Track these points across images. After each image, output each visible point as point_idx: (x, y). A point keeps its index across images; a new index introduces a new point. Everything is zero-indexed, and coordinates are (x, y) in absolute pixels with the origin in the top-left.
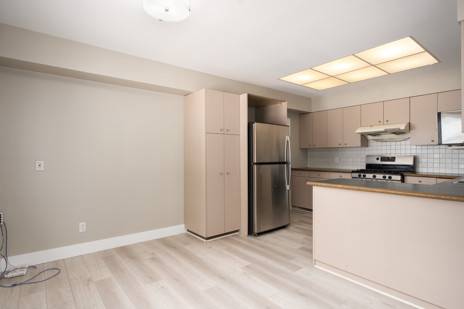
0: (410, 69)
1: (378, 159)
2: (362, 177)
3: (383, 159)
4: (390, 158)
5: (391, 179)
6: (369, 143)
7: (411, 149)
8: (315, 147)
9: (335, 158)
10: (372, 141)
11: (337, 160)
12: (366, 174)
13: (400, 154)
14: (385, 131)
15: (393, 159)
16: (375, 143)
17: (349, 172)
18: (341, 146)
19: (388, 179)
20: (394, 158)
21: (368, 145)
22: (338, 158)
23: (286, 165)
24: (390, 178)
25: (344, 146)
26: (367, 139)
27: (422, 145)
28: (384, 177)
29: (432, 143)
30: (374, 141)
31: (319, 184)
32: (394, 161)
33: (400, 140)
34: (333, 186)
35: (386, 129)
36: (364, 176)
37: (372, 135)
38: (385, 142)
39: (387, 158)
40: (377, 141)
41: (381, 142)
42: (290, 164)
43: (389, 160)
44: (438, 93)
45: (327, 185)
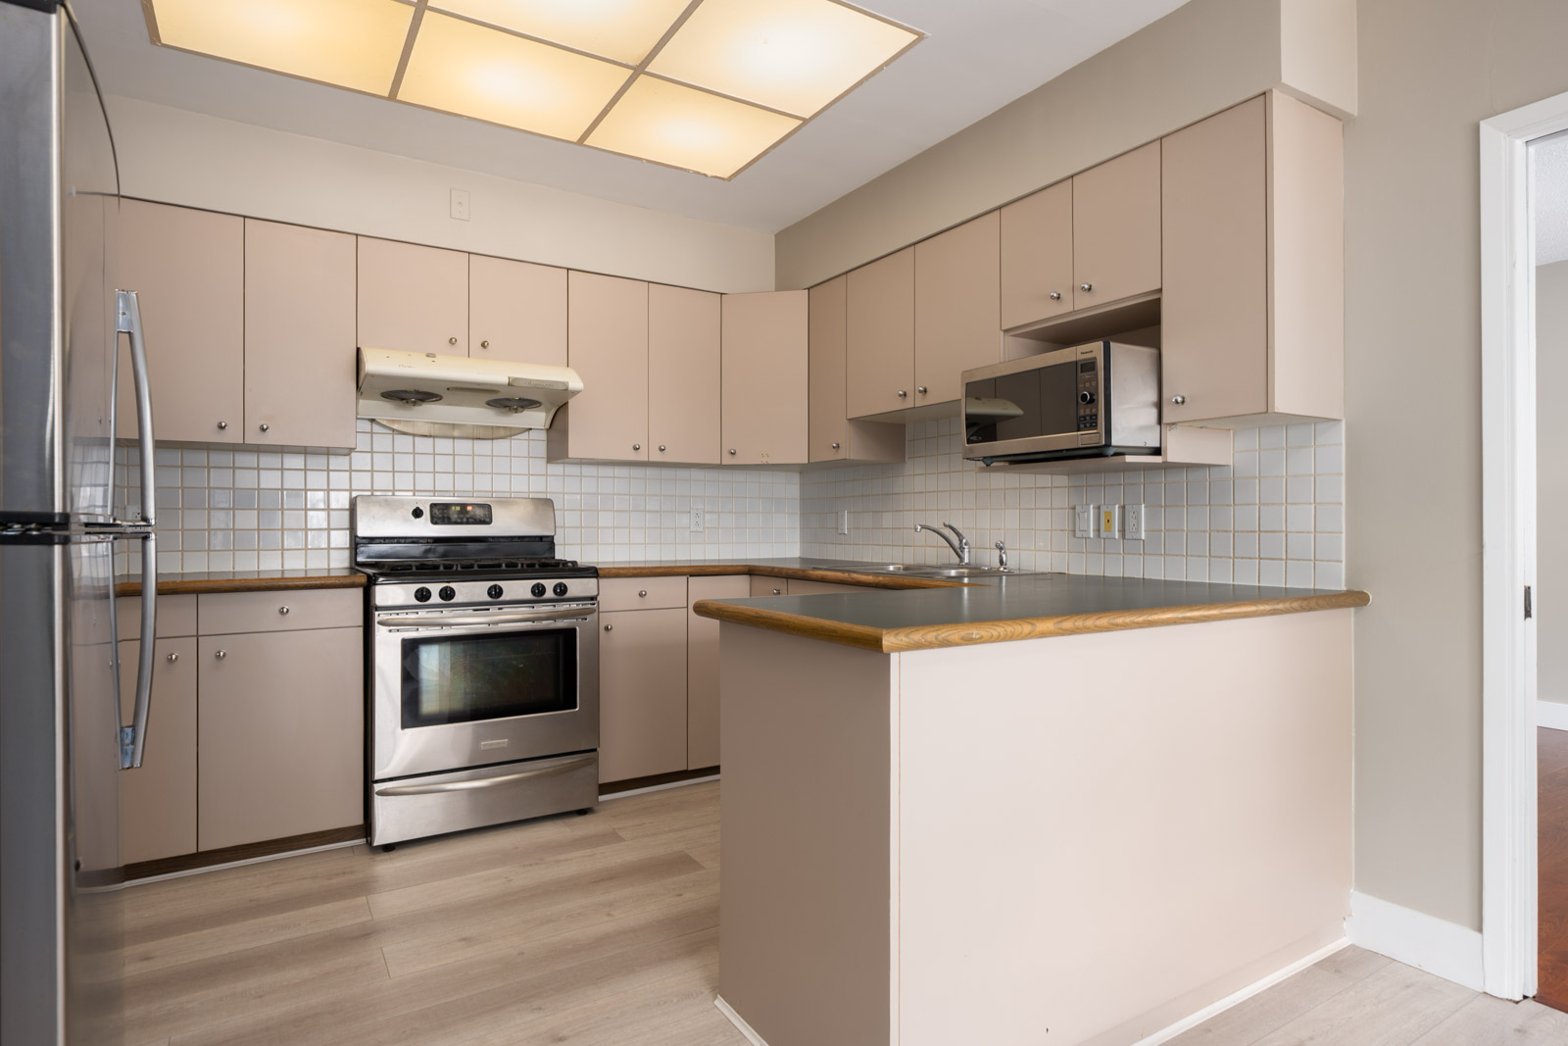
1: (418, 513)
2: (435, 599)
3: (442, 515)
4: (469, 508)
14: (509, 384)
15: (480, 513)
17: (348, 581)
18: (232, 436)
19: (555, 596)
20: (486, 507)
24: (560, 589)
25: (254, 438)
28: (538, 591)
29: (633, 456)
30: (376, 428)
31: (953, 637)
32: (486, 520)
33: (490, 437)
34: (1021, 633)
35: (515, 379)
36: (447, 594)
37: (402, 399)
38: (431, 439)
39: (458, 508)
40: (393, 430)
41: (411, 437)
42: (145, 538)
43: (468, 519)
44: (649, 282)
45: (995, 633)
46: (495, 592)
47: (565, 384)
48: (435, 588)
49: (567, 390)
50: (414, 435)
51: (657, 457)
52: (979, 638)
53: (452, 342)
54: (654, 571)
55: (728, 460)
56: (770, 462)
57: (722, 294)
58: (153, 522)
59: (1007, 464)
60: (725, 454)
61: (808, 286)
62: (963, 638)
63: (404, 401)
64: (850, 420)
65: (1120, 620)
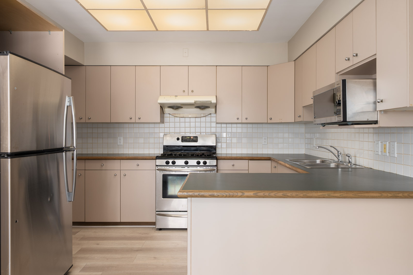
0: (229, 31)
1: (178, 139)
2: (171, 164)
3: (184, 139)
4: (192, 137)
5: (207, 165)
6: (165, 118)
7: (211, 127)
8: (90, 121)
9: (119, 138)
10: (168, 115)
11: (121, 141)
12: (175, 160)
13: (199, 133)
14: (195, 103)
15: (195, 139)
16: (172, 119)
17: (151, 158)
18: (133, 121)
19: (203, 165)
20: (196, 137)
21: (164, 121)
22: (123, 138)
23: (64, 153)
24: (205, 163)
25: (137, 121)
26: (164, 113)
27: (226, 123)
28: (199, 163)
29: (237, 121)
30: (171, 116)
31: (206, 194)
32: (196, 141)
33: (200, 117)
34: (237, 195)
35: (196, 101)
36: (174, 163)
37: (173, 108)
38: (184, 118)
39: (189, 138)
40: (175, 116)
41: (179, 118)
42: (74, 151)
43: (191, 140)
44: (242, 66)
45: (224, 195)
46: (186, 163)
47: (211, 101)
48: (171, 161)
49: (211, 103)
50: (180, 117)
51: (244, 121)
52: (217, 196)
53: (184, 91)
54: (236, 158)
55: (269, 121)
56: (282, 122)
57: (268, 66)
58: (75, 148)
59: (337, 125)
60: (269, 119)
61: (294, 60)
62: (210, 195)
63: (173, 109)
64: (303, 107)
65: (289, 194)
